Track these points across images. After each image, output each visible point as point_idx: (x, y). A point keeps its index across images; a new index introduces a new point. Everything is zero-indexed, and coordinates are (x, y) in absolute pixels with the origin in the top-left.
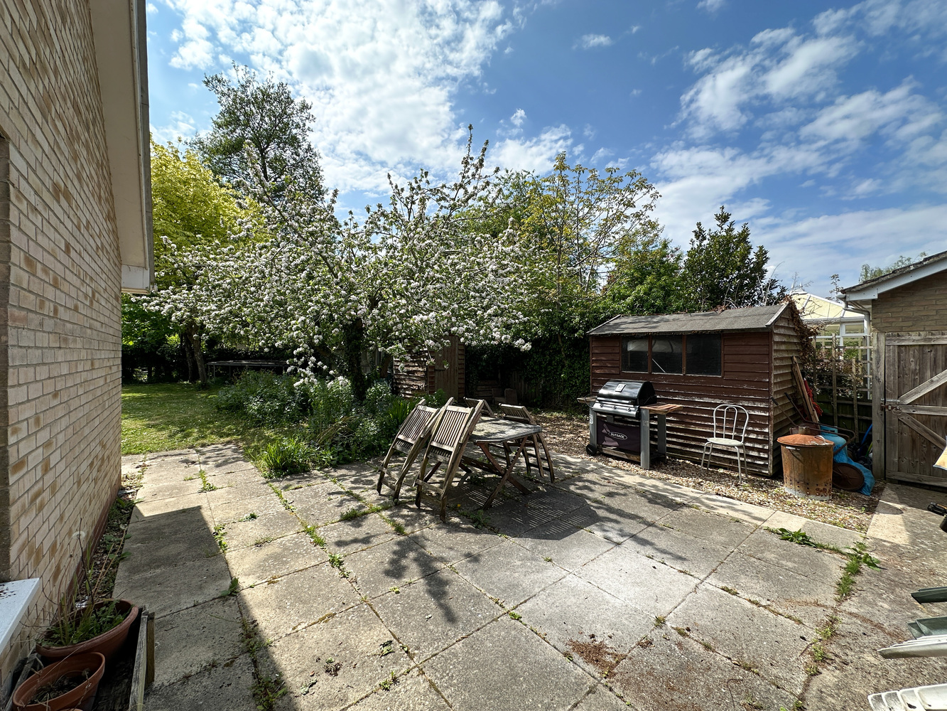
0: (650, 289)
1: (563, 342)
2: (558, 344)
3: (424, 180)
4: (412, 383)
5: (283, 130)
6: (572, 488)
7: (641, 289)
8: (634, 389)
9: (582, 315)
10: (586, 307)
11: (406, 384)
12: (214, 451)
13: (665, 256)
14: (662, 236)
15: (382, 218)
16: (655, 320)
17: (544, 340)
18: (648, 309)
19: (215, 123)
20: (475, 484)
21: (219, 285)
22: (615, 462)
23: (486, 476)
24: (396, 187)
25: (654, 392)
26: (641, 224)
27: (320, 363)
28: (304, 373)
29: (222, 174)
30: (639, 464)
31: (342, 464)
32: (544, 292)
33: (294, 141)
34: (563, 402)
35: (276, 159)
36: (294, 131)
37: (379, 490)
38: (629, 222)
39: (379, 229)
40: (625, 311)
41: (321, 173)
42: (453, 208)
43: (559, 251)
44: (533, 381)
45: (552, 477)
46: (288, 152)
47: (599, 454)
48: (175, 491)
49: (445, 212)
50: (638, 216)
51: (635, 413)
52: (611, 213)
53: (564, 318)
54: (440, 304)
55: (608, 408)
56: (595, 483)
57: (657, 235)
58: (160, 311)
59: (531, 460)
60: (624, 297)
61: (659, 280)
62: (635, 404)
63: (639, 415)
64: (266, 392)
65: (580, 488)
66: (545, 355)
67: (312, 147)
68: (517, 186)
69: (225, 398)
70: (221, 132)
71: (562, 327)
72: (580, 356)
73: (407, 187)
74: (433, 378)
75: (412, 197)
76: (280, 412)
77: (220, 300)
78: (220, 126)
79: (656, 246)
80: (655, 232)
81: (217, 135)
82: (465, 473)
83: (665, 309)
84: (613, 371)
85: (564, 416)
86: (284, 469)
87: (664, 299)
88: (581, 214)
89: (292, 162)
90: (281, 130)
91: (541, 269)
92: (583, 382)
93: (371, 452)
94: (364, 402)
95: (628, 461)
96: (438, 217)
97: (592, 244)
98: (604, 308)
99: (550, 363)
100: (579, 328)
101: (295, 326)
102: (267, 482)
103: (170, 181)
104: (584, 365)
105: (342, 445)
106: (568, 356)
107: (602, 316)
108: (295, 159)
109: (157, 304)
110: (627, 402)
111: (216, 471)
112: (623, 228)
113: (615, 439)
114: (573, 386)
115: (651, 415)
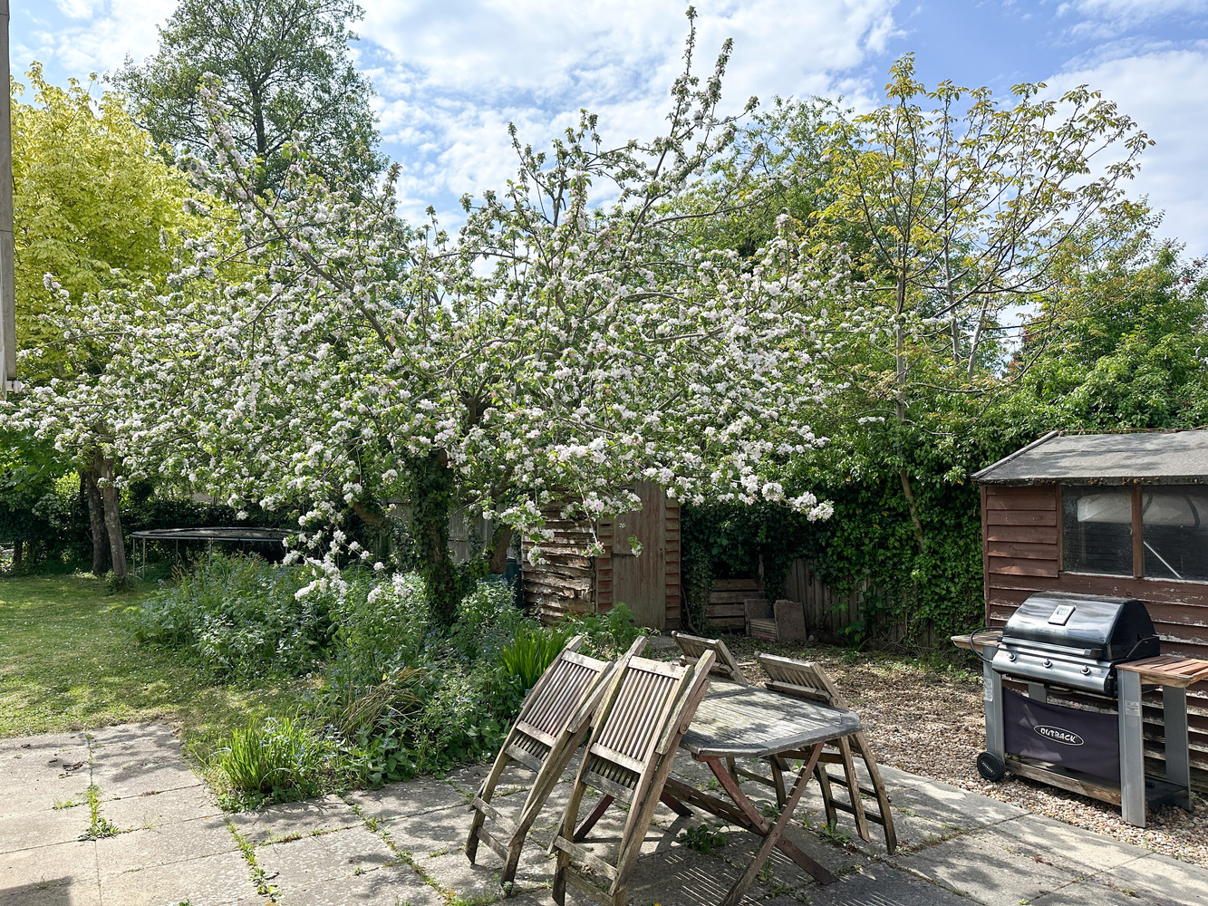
0: (1133, 367)
1: (913, 493)
2: (903, 498)
3: (589, 134)
4: (561, 583)
5: (299, 41)
6: (942, 872)
7: (1109, 367)
8: (1098, 619)
9: (961, 431)
10: (971, 411)
11: (549, 586)
12: (119, 738)
13: (1168, 284)
14: (1159, 236)
15: (495, 222)
16: (1149, 446)
17: (868, 488)
18: (1128, 416)
19: (166, 35)
20: (699, 848)
21: (151, 375)
22: (1053, 803)
23: (724, 829)
24: (529, 151)
25: (1150, 627)
26: (1104, 210)
27: (354, 546)
28: (317, 569)
29: (175, 137)
30: (1118, 810)
31: (393, 781)
32: (864, 378)
33: (319, 64)
34: (918, 637)
35: (281, 101)
36: (320, 42)
37: (471, 854)
38: (1074, 207)
39: (490, 245)
40: (1070, 421)
41: (375, 126)
42: (653, 193)
43: (899, 279)
44: (843, 585)
45: (891, 841)
46: (307, 85)
47: (1013, 778)
48: (33, 834)
49: (635, 203)
50: (1095, 192)
51: (1101, 681)
52: (1027, 189)
53: (914, 436)
54: (618, 415)
55: (1033, 662)
56: (1001, 865)
57: (1144, 234)
58: (32, 430)
59: (837, 792)
60: (1066, 388)
61: (1154, 343)
62: (1101, 658)
63: (1112, 685)
64: (241, 606)
65: (962, 877)
66: (870, 523)
67: (355, 72)
68: (801, 134)
69: (156, 617)
70: (174, 53)
71: (910, 458)
72: (959, 526)
73: (551, 152)
74: (607, 572)
75: (563, 173)
76: (266, 653)
77: (152, 406)
78: (173, 41)
79: (1144, 260)
80: (1140, 229)
81: (167, 59)
82: (674, 816)
83: (1173, 414)
84: (1042, 572)
85: (921, 672)
86: (267, 790)
87: (1170, 389)
88: (954, 192)
89: (315, 105)
90: (294, 40)
91: (857, 325)
92: (966, 590)
93: (461, 753)
94: (453, 629)
95: (1089, 801)
96: (618, 214)
97: (982, 262)
98: (1015, 415)
99: (882, 543)
100: (955, 462)
101: (300, 466)
102: (227, 821)
103: (69, 158)
104: (967, 550)
105: (397, 734)
106: (926, 527)
107: (1011, 432)
108: (320, 99)
109: (29, 416)
110: (1082, 652)
111: (122, 789)
112: (1059, 221)
113: (1052, 745)
114: (943, 599)
115: (1144, 687)
